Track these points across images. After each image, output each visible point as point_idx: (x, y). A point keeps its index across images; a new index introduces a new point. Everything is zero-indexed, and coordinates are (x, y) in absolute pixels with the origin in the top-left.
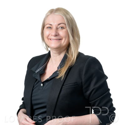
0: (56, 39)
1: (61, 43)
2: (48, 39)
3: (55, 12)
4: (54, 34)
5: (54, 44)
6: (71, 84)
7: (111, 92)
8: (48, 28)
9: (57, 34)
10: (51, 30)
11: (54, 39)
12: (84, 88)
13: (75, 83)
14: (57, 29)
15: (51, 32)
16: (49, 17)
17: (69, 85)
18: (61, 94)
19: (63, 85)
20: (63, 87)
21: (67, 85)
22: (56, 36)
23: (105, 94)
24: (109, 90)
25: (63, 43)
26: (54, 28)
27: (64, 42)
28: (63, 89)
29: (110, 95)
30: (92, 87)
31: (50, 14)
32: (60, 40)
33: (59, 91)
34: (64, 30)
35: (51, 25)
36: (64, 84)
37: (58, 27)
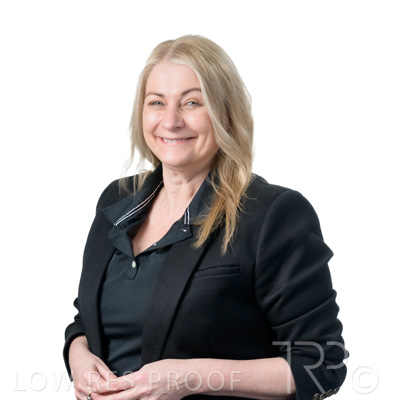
0: (177, 139)
1: (193, 151)
2: (155, 137)
3: (174, 56)
4: (168, 124)
5: (171, 153)
6: (219, 269)
7: (338, 301)
8: (152, 103)
9: (179, 124)
10: (163, 112)
11: (172, 139)
12: (259, 282)
13: (231, 266)
14: (179, 106)
15: (160, 118)
16: (155, 70)
17: (214, 269)
18: (189, 296)
19: (196, 269)
20: (197, 274)
21: (208, 270)
22: (176, 129)
23: (321, 307)
24: (333, 294)
25: (200, 149)
26: (172, 104)
27: (201, 147)
28: (195, 281)
29: (336, 309)
30: (283, 283)
31: (157, 62)
32: (191, 141)
33: (184, 285)
34: (199, 111)
35: (160, 95)
36: (200, 268)
37: (183, 101)
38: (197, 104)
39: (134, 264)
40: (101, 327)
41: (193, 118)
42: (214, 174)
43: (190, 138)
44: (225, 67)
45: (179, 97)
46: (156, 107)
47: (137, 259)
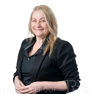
0: (39, 30)
2: (34, 29)
3: (39, 10)
4: (37, 26)
5: (38, 33)
7: (78, 67)
8: (33, 21)
9: (40, 26)
10: (36, 23)
11: (38, 30)
12: (58, 63)
13: (52, 59)
14: (40, 22)
15: (35, 25)
16: (34, 13)
18: (41, 67)
19: (43, 60)
20: (43, 61)
21: (46, 61)
22: (39, 27)
23: (73, 69)
24: (77, 65)
26: (38, 21)
28: (43, 63)
29: (77, 69)
30: (64, 63)
31: (35, 11)
33: (40, 64)
34: (45, 23)
35: (35, 19)
36: (44, 60)
37: (41, 21)
38: (44, 21)
39: (29, 59)
40: (22, 74)
41: (43, 25)
42: (48, 37)
43: (42, 29)
44: (51, 13)
45: (40, 20)
46: (34, 22)
47: (29, 58)
